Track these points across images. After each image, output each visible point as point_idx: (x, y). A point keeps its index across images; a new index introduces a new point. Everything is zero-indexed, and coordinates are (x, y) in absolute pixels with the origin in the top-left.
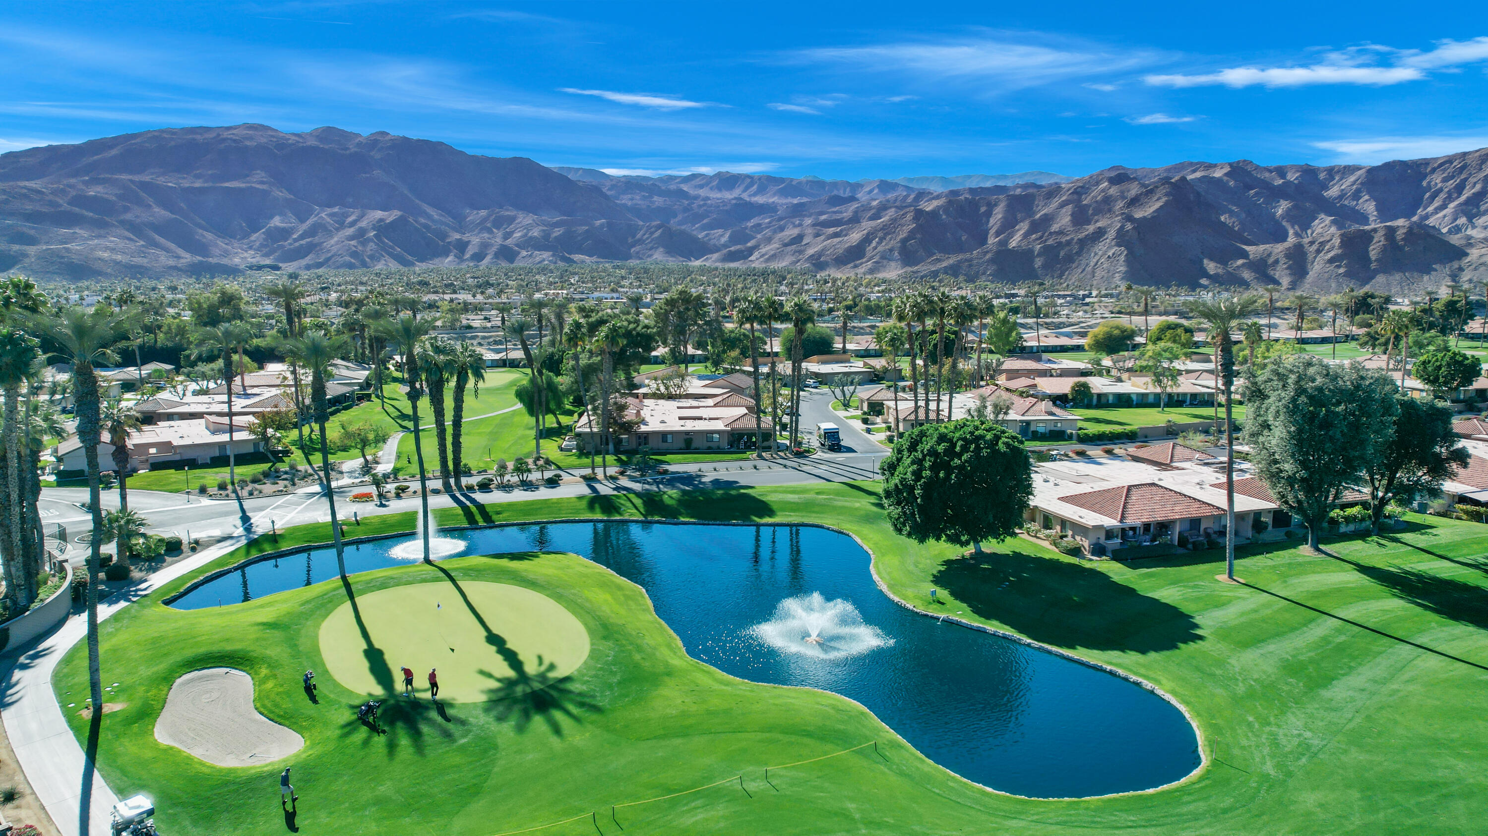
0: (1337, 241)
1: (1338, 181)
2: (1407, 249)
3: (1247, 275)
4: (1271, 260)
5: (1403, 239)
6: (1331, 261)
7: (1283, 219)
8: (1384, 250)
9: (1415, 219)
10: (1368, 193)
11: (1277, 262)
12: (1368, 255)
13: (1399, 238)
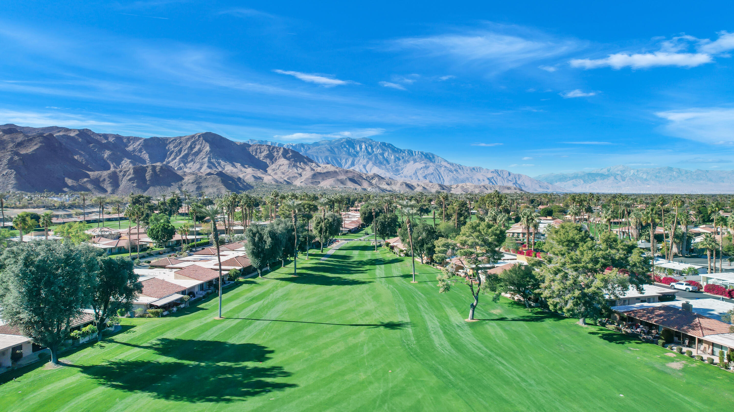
0: (132, 171)
1: (132, 144)
2: (161, 176)
3: (89, 186)
4: (101, 179)
5: (159, 171)
6: (130, 180)
7: (108, 159)
8: (152, 176)
9: (165, 163)
10: (145, 150)
11: (104, 180)
12: (145, 178)
13: (157, 171)
